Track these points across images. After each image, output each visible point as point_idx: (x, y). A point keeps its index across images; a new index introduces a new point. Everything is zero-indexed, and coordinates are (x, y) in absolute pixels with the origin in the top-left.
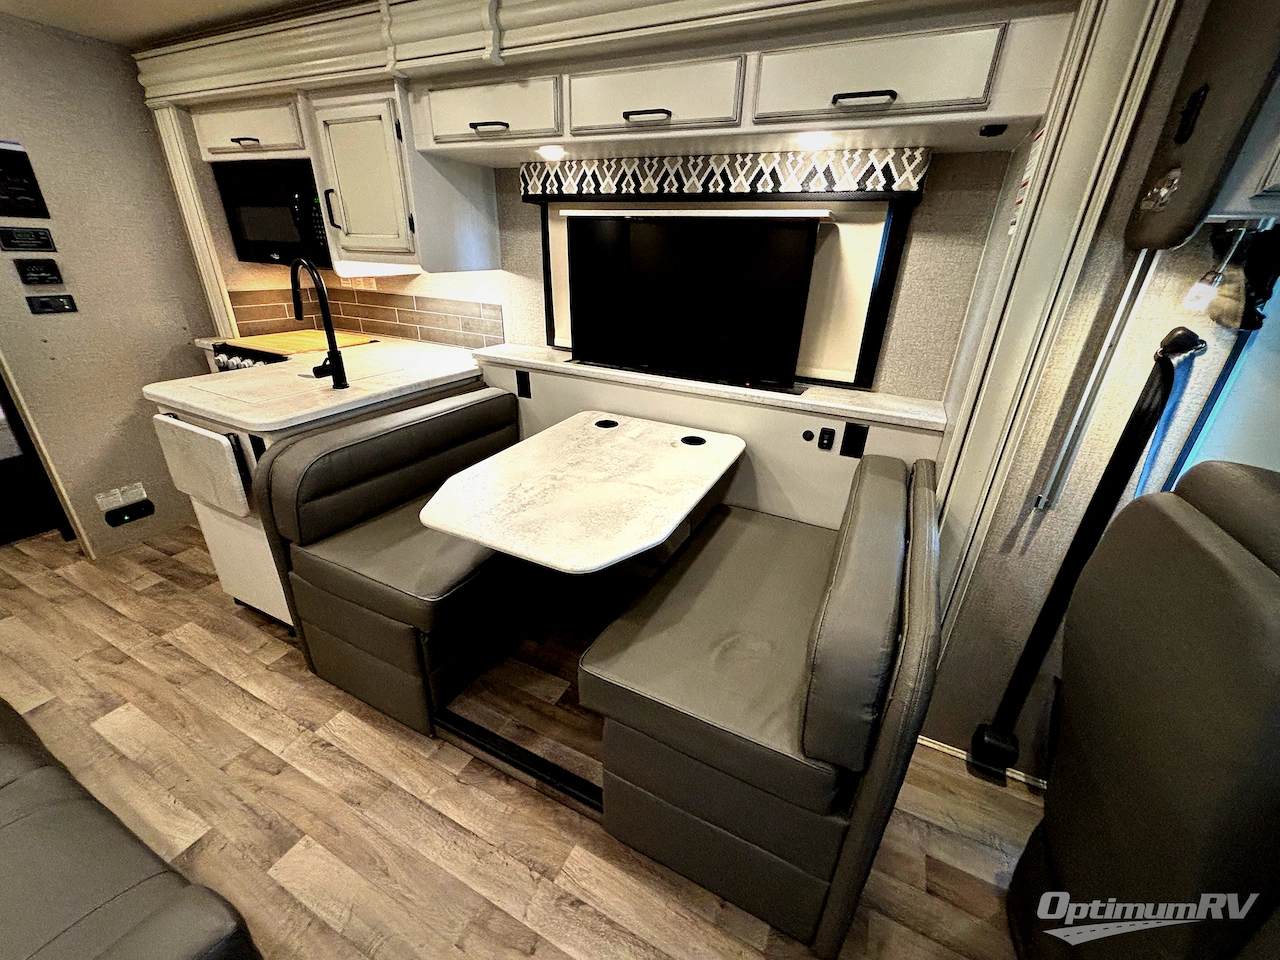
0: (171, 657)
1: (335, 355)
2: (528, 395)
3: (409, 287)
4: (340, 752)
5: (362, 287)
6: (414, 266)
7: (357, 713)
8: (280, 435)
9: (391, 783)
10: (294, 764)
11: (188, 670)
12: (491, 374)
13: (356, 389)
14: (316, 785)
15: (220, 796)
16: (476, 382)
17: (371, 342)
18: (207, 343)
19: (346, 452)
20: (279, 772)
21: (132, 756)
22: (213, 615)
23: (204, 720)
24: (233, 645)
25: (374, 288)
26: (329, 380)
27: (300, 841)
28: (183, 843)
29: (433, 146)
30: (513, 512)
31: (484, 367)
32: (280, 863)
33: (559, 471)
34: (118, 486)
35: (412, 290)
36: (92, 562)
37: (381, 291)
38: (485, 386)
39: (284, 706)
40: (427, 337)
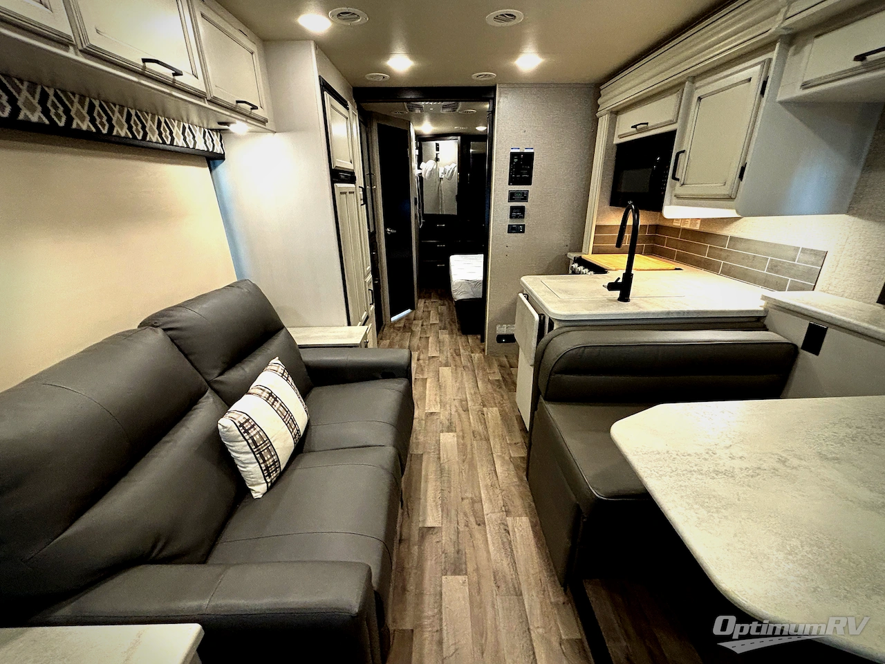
0: (481, 422)
1: (628, 277)
2: (816, 351)
3: (728, 228)
4: (510, 542)
5: (687, 226)
6: (730, 210)
7: (533, 526)
8: (564, 324)
9: (521, 594)
10: (487, 527)
11: (482, 433)
12: (775, 318)
13: (635, 304)
14: (488, 552)
15: (453, 512)
16: (755, 321)
17: (676, 269)
18: (572, 256)
19: (598, 349)
20: (479, 525)
21: (442, 462)
22: (507, 410)
23: (472, 466)
24: (505, 433)
25: (697, 227)
26: (617, 294)
27: (463, 577)
28: (429, 524)
29: (799, 92)
30: (700, 472)
31: (770, 310)
32: (450, 578)
33: (795, 456)
34: (507, 324)
35: (730, 231)
36: (484, 356)
37: (703, 230)
38: (765, 328)
39: (504, 488)
40: (728, 272)
